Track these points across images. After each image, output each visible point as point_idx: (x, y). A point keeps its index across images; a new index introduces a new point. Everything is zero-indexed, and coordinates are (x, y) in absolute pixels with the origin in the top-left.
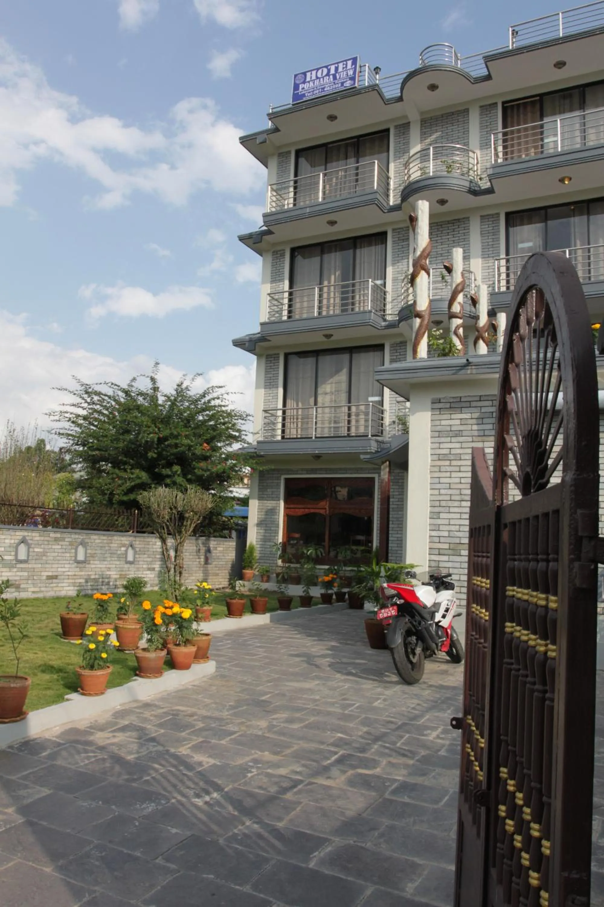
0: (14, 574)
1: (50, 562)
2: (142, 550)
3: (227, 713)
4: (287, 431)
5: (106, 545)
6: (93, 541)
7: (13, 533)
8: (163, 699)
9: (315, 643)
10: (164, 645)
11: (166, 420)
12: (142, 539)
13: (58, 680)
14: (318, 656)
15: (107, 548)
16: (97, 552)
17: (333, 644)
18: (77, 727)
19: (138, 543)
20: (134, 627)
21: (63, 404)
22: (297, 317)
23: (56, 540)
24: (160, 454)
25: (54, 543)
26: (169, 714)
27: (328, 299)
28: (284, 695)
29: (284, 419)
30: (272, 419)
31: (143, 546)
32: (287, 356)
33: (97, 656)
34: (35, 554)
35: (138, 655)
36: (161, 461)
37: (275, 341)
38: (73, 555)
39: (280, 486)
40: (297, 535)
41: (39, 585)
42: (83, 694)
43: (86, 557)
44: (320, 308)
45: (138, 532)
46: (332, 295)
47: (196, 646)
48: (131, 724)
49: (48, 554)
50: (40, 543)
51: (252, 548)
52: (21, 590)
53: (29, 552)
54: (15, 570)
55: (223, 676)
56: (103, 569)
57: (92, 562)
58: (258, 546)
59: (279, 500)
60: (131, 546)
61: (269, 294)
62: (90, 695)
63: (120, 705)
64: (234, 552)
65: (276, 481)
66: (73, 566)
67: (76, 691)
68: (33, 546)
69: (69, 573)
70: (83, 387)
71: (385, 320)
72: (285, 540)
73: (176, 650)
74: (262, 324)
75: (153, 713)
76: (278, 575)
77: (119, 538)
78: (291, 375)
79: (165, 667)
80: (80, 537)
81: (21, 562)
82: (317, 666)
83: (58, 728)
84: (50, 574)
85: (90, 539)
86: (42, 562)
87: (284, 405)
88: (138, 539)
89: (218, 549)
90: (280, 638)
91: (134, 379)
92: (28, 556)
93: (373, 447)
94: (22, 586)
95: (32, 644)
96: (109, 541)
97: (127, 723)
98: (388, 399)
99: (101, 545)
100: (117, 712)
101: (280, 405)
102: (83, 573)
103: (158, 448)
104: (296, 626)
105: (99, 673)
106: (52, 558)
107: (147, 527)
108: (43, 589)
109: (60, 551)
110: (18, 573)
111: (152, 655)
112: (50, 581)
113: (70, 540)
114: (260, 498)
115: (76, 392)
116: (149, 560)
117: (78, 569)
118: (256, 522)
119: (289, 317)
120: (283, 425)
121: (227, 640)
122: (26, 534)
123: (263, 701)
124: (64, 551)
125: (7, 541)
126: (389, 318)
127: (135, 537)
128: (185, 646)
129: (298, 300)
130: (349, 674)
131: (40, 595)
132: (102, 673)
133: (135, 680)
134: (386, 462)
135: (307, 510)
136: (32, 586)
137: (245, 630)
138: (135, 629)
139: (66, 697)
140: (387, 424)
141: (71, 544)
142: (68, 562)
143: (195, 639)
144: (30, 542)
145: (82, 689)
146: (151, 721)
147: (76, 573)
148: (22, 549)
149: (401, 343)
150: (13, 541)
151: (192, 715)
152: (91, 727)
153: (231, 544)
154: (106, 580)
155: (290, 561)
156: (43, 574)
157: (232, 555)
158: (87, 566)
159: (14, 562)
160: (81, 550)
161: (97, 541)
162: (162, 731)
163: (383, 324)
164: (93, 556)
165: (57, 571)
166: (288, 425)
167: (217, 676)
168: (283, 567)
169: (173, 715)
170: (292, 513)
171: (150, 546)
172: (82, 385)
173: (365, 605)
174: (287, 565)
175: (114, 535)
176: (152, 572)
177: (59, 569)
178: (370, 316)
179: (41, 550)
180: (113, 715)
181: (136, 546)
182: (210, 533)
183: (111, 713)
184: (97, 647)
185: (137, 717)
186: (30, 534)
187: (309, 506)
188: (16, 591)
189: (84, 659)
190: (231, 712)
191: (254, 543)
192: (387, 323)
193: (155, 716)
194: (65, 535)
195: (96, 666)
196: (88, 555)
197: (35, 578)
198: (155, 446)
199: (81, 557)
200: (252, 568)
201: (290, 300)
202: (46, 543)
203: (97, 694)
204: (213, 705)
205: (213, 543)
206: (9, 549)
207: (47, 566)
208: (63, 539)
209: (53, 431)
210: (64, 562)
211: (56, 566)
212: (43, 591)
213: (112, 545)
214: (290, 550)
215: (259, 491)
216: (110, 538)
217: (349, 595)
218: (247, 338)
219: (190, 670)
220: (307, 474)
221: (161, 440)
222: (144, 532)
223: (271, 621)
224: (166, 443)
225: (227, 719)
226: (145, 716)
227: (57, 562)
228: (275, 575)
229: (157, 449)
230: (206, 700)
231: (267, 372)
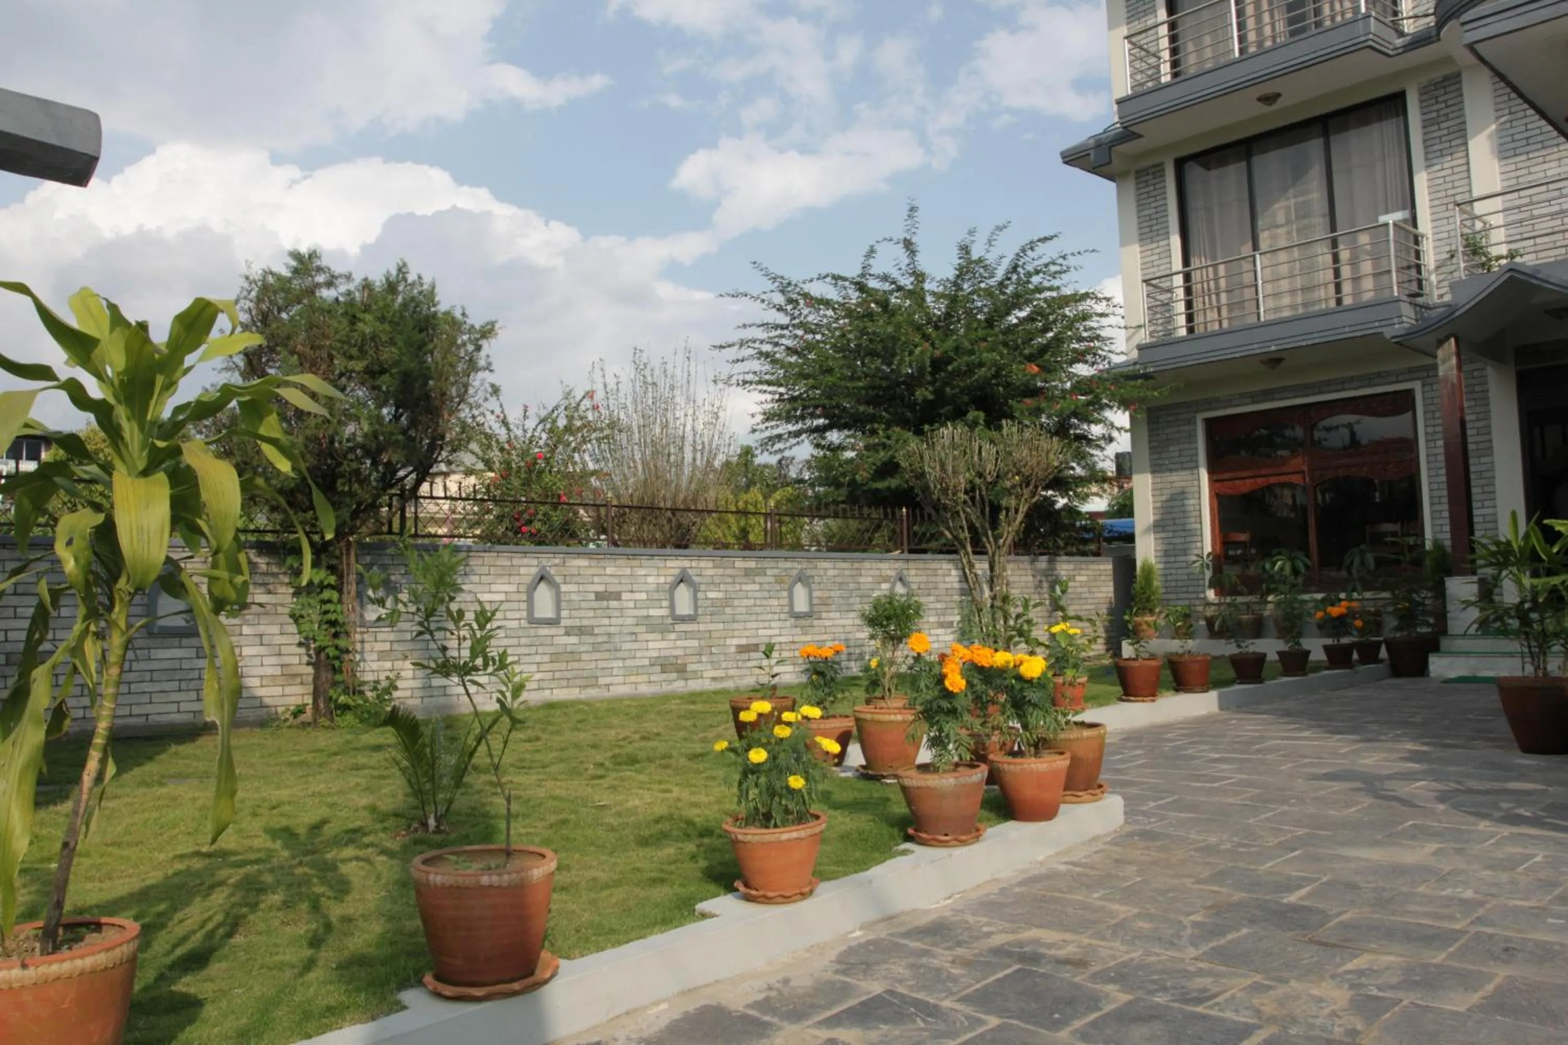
0: (671, 644)
1: (742, 617)
2: (922, 586)
3: (1192, 952)
4: (1199, 319)
5: (849, 580)
6: (822, 573)
7: (661, 564)
8: (988, 906)
9: (1361, 745)
10: (979, 756)
11: (944, 324)
12: (921, 565)
13: (693, 857)
14: (1390, 777)
15: (852, 586)
16: (832, 594)
17: (1409, 746)
18: (724, 1003)
19: (913, 572)
20: (899, 718)
21: (745, 326)
22: (1192, 71)
23: (748, 573)
24: (938, 393)
25: (745, 580)
26: (1009, 954)
27: (1259, 31)
28: (1351, 886)
29: (1188, 291)
30: (1164, 297)
31: (924, 579)
32: (1180, 164)
33: (778, 784)
34: (709, 602)
35: (907, 782)
36: (943, 407)
37: (1153, 135)
38: (785, 602)
39: (1195, 436)
40: (1243, 537)
41: (724, 665)
42: (748, 898)
43: (811, 605)
44: (1241, 39)
45: (911, 551)
46: (1266, 18)
47: (1068, 755)
48: (891, 992)
49: (736, 603)
50: (717, 580)
51: (1148, 571)
52: (688, 675)
53: (696, 599)
54: (673, 636)
55: (1148, 835)
56: (848, 629)
57: (824, 615)
58: (1161, 566)
59: (1197, 467)
60: (901, 579)
61: (1126, 38)
62: (767, 900)
63: (861, 929)
64: (1111, 584)
65: (1186, 428)
66: (788, 624)
67: (730, 889)
68: (703, 587)
69: (782, 639)
70: (776, 284)
71: (1401, 34)
72: (1218, 548)
73: (1012, 767)
74: (1119, 102)
75: (960, 951)
76: (1210, 622)
77: (874, 565)
78: (1195, 204)
79: (984, 813)
80: (796, 565)
81: (683, 619)
82: (1406, 802)
83: (663, 1006)
84: (744, 641)
85: (816, 568)
86: (726, 618)
87: (1186, 262)
88: (911, 565)
89: (1078, 578)
90: (1263, 739)
91: (871, 252)
92: (696, 607)
93: (1408, 315)
94: (690, 668)
95: (669, 771)
96: (854, 573)
97: (876, 987)
98: (1428, 212)
99: (839, 580)
100: (850, 951)
101: (1177, 263)
102: (809, 638)
103: (935, 380)
104: (1287, 713)
105: (785, 837)
106: (743, 610)
107: (929, 541)
108: (732, 672)
109: (758, 595)
110: (679, 643)
111: (945, 782)
112: (745, 656)
113: (776, 571)
114: (1156, 469)
115: (764, 297)
116: (939, 606)
117: (798, 630)
118: (1151, 518)
119: (1175, 75)
120: (1189, 305)
121: (1135, 748)
122: (686, 563)
123: (1295, 908)
124: (766, 594)
125: (650, 580)
126: (1409, 27)
127: (908, 560)
128: (1037, 754)
129: (1191, 47)
130: (1514, 820)
131: (729, 685)
132: (794, 835)
133: (905, 852)
134: (1447, 338)
135: (1259, 480)
136: (709, 667)
137: (1167, 727)
138: (904, 722)
139: (701, 906)
140: (1432, 266)
141: (779, 580)
142: (777, 616)
143: (1062, 736)
144: (696, 579)
145: (747, 885)
146: (955, 980)
147: (796, 639)
148: (683, 594)
149: (1446, 78)
150: (662, 580)
151: (1079, 963)
152: (765, 1005)
153: (1102, 567)
154: (857, 651)
155: (1234, 592)
156: (728, 642)
157: (1106, 590)
158: (816, 623)
159: (670, 621)
160: (800, 592)
161: (831, 573)
162: (993, 1021)
163: (1399, 42)
164: (825, 603)
165: (757, 636)
166: (1198, 305)
167: (1130, 835)
168: (1219, 605)
169: (1023, 958)
170: (1227, 489)
171: (940, 579)
172: (774, 279)
173: (1432, 667)
174: (1228, 599)
175: (863, 559)
176: (949, 631)
177: (761, 632)
178: (1367, 26)
179: (721, 595)
180: (839, 961)
181: (911, 579)
182: (1058, 548)
183: (833, 955)
184: (773, 757)
185: (912, 966)
186: (694, 564)
187: (1264, 472)
188: (679, 679)
189: (743, 794)
190: (1204, 948)
191: (1153, 560)
192: (1409, 38)
193: (967, 963)
194: (766, 564)
195: (777, 816)
196: (815, 601)
197: (714, 650)
198: (929, 378)
199: (801, 606)
200: (1151, 612)
201: (1173, 39)
202: (728, 580)
203: (786, 899)
204: (1142, 924)
205: (1065, 567)
206: (656, 596)
207: (736, 626)
208: (762, 572)
209: (734, 381)
210: (770, 617)
211: (754, 625)
212: (732, 677)
213: (862, 580)
214: (1232, 572)
215: (1151, 454)
216: (856, 565)
217: (1389, 650)
218: (1092, 141)
219: (1057, 820)
220: (1253, 402)
221: (938, 364)
222: (924, 551)
223: (1221, 708)
224: (950, 368)
225: (1201, 973)
226: (936, 963)
227: (754, 617)
228: (1203, 623)
229: (932, 383)
230: (1116, 907)
231: (1140, 207)
